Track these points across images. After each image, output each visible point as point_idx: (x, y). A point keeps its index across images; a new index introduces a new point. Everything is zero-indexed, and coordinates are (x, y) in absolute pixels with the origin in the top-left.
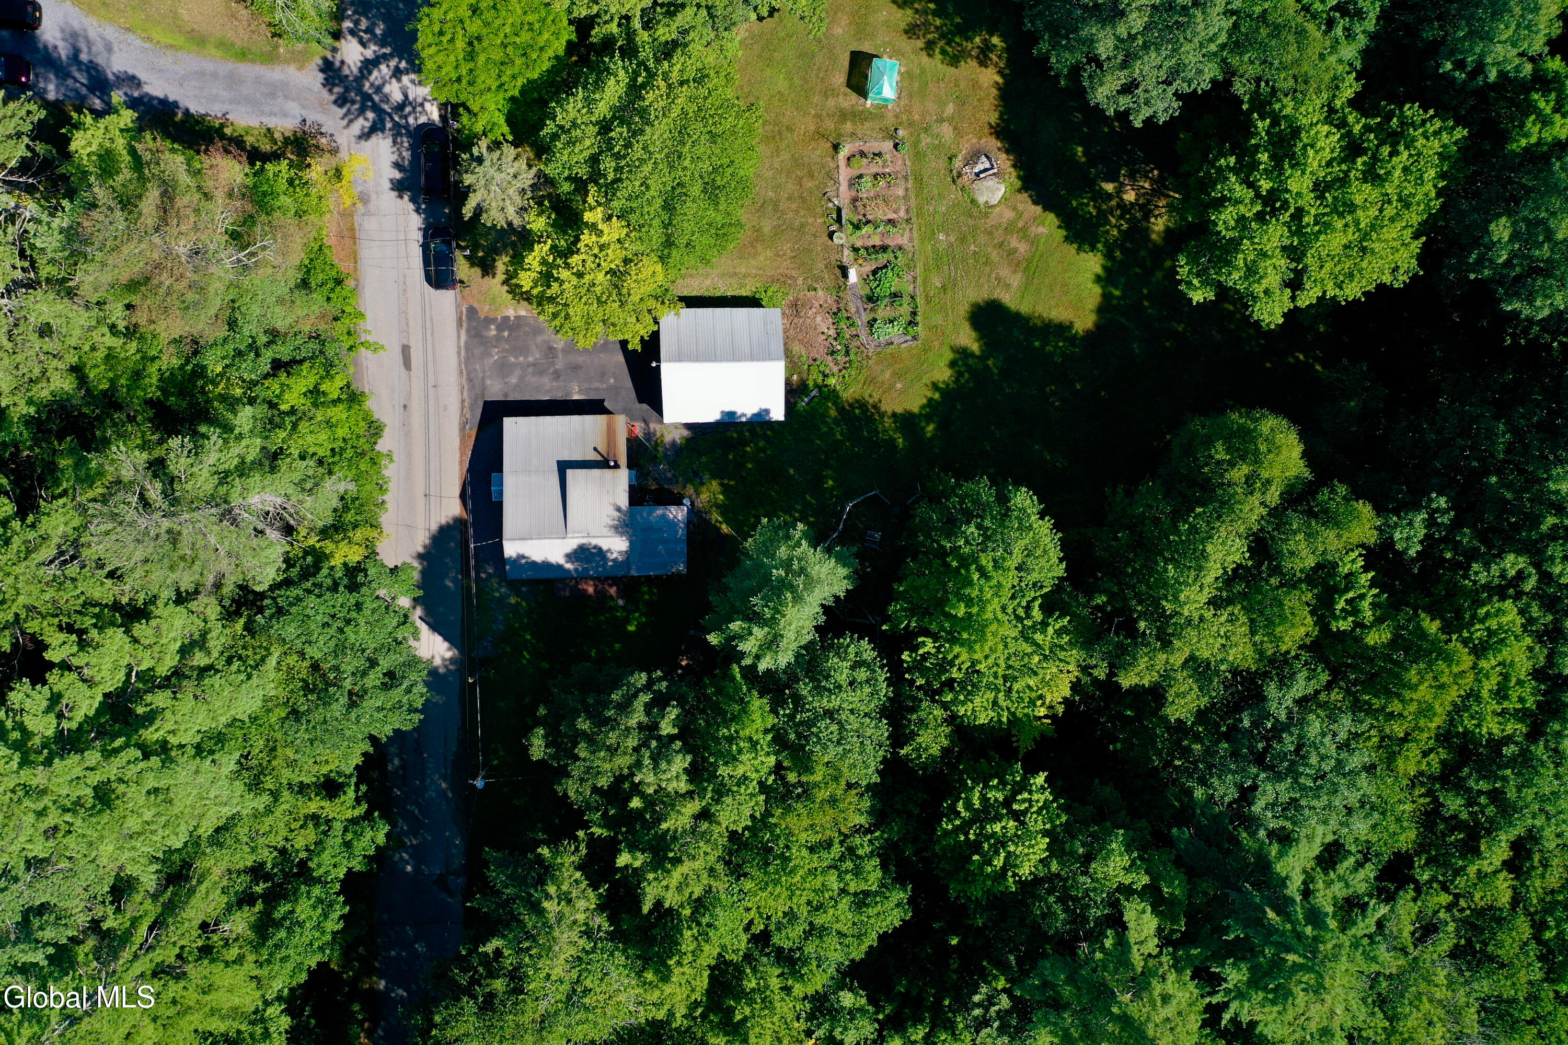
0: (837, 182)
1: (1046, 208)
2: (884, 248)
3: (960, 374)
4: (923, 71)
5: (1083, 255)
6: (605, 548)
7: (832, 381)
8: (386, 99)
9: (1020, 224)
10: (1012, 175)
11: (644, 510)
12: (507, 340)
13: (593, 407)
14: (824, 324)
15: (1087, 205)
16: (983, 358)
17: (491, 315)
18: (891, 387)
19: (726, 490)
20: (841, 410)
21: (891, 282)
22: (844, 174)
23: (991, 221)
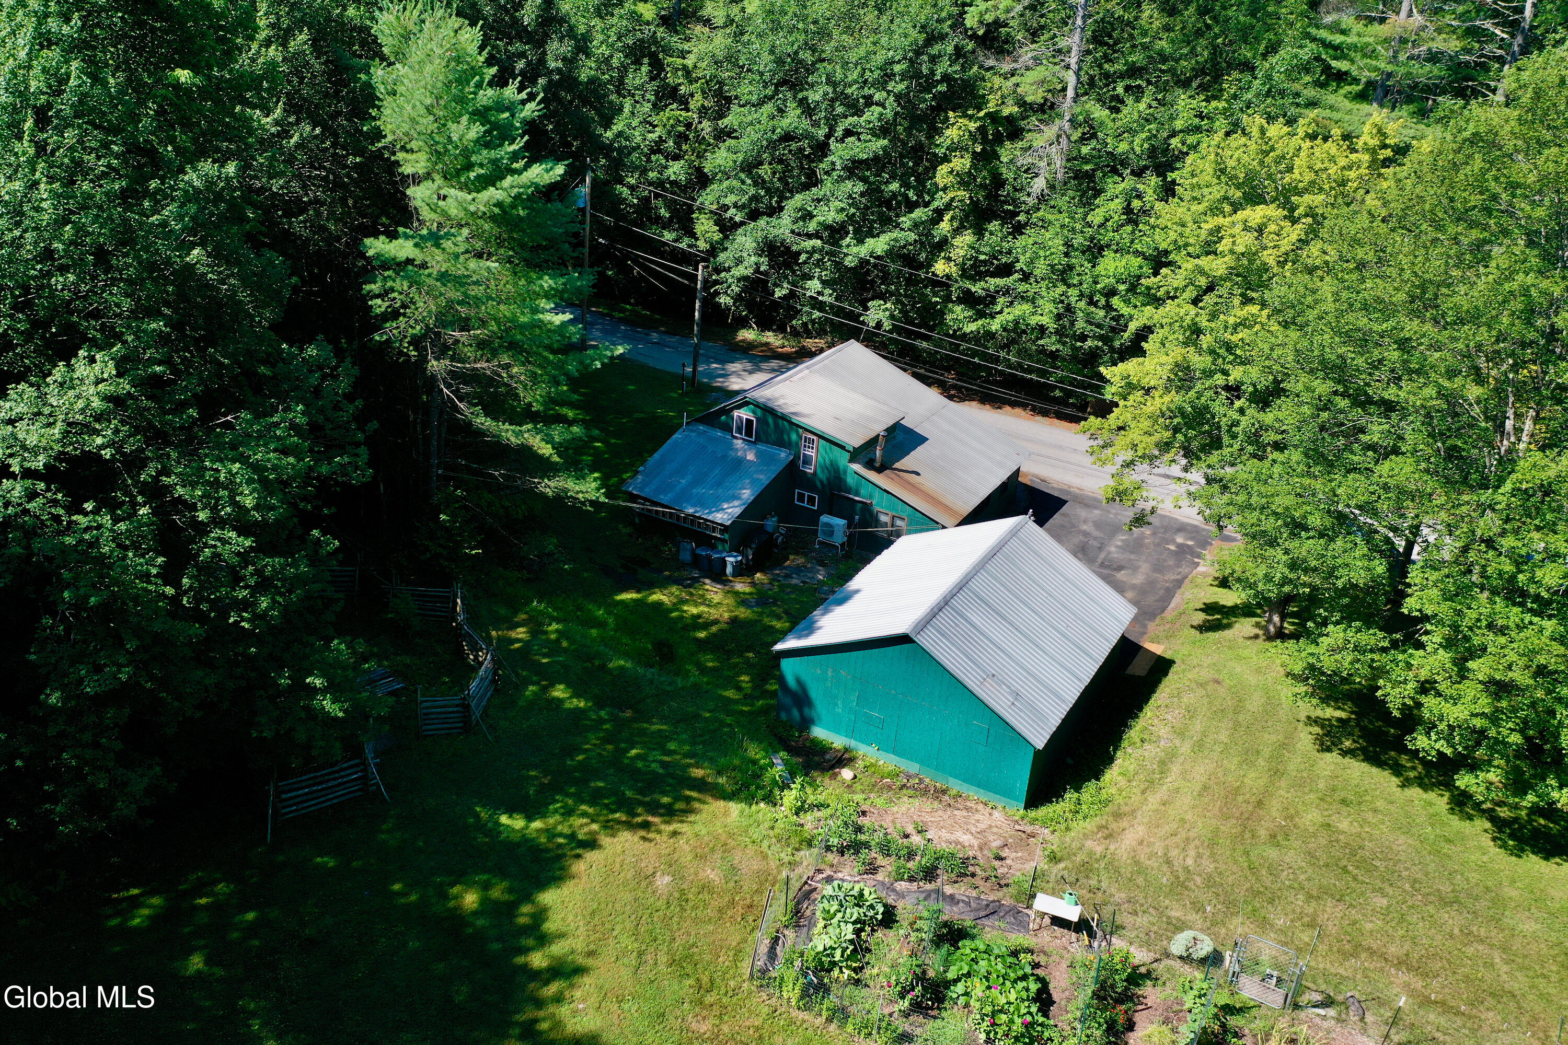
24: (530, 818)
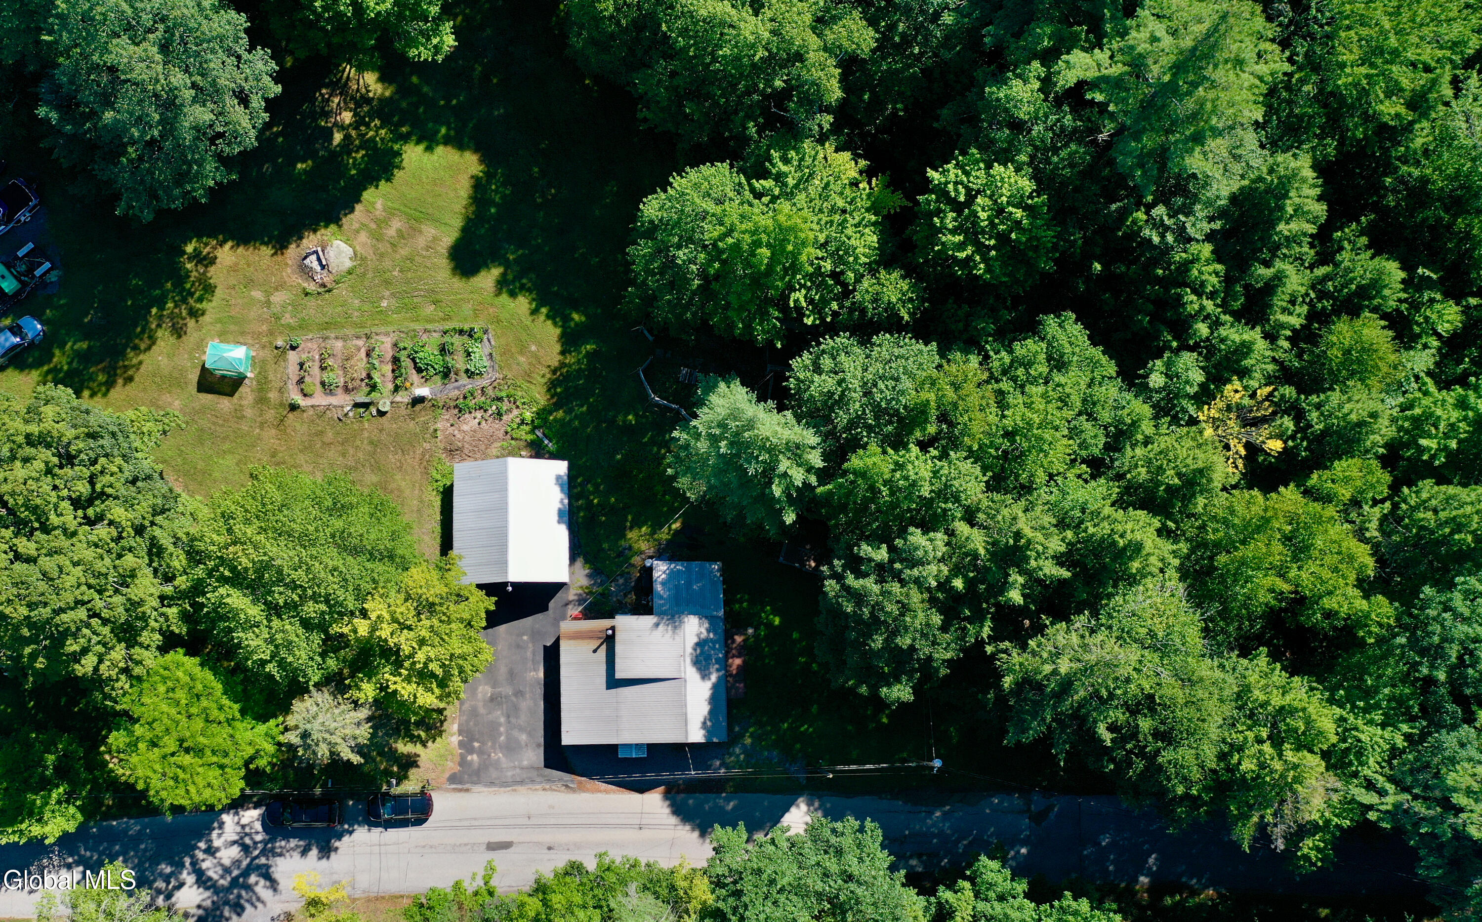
0: (328, 407)
1: (358, 201)
2: (396, 360)
3: (522, 288)
4: (219, 321)
5: (404, 164)
6: (696, 640)
7: (528, 416)
8: (237, 863)
9: (373, 226)
10: (326, 233)
11: (657, 602)
12: (483, 743)
13: (552, 656)
14: (470, 422)
15: (355, 159)
16: (507, 264)
17: (457, 759)
18: (535, 356)
19: (637, 524)
20: (557, 406)
21: (430, 353)
22: (320, 399)
23: (370, 256)
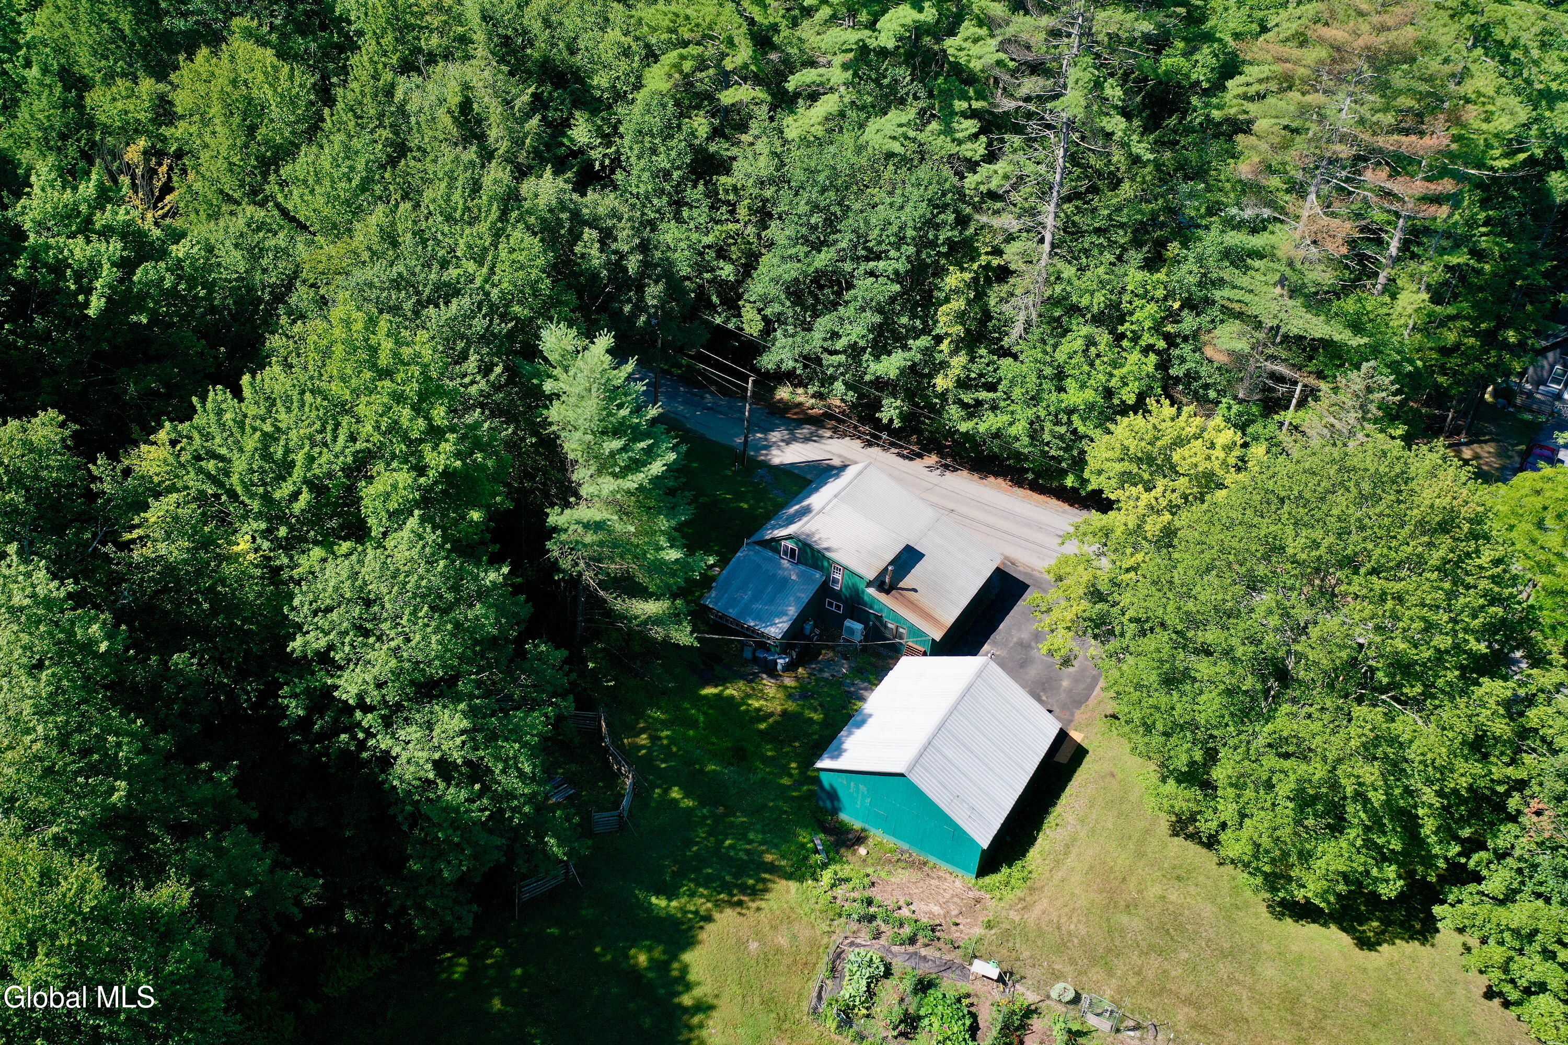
11: (810, 592)
24: (670, 899)
